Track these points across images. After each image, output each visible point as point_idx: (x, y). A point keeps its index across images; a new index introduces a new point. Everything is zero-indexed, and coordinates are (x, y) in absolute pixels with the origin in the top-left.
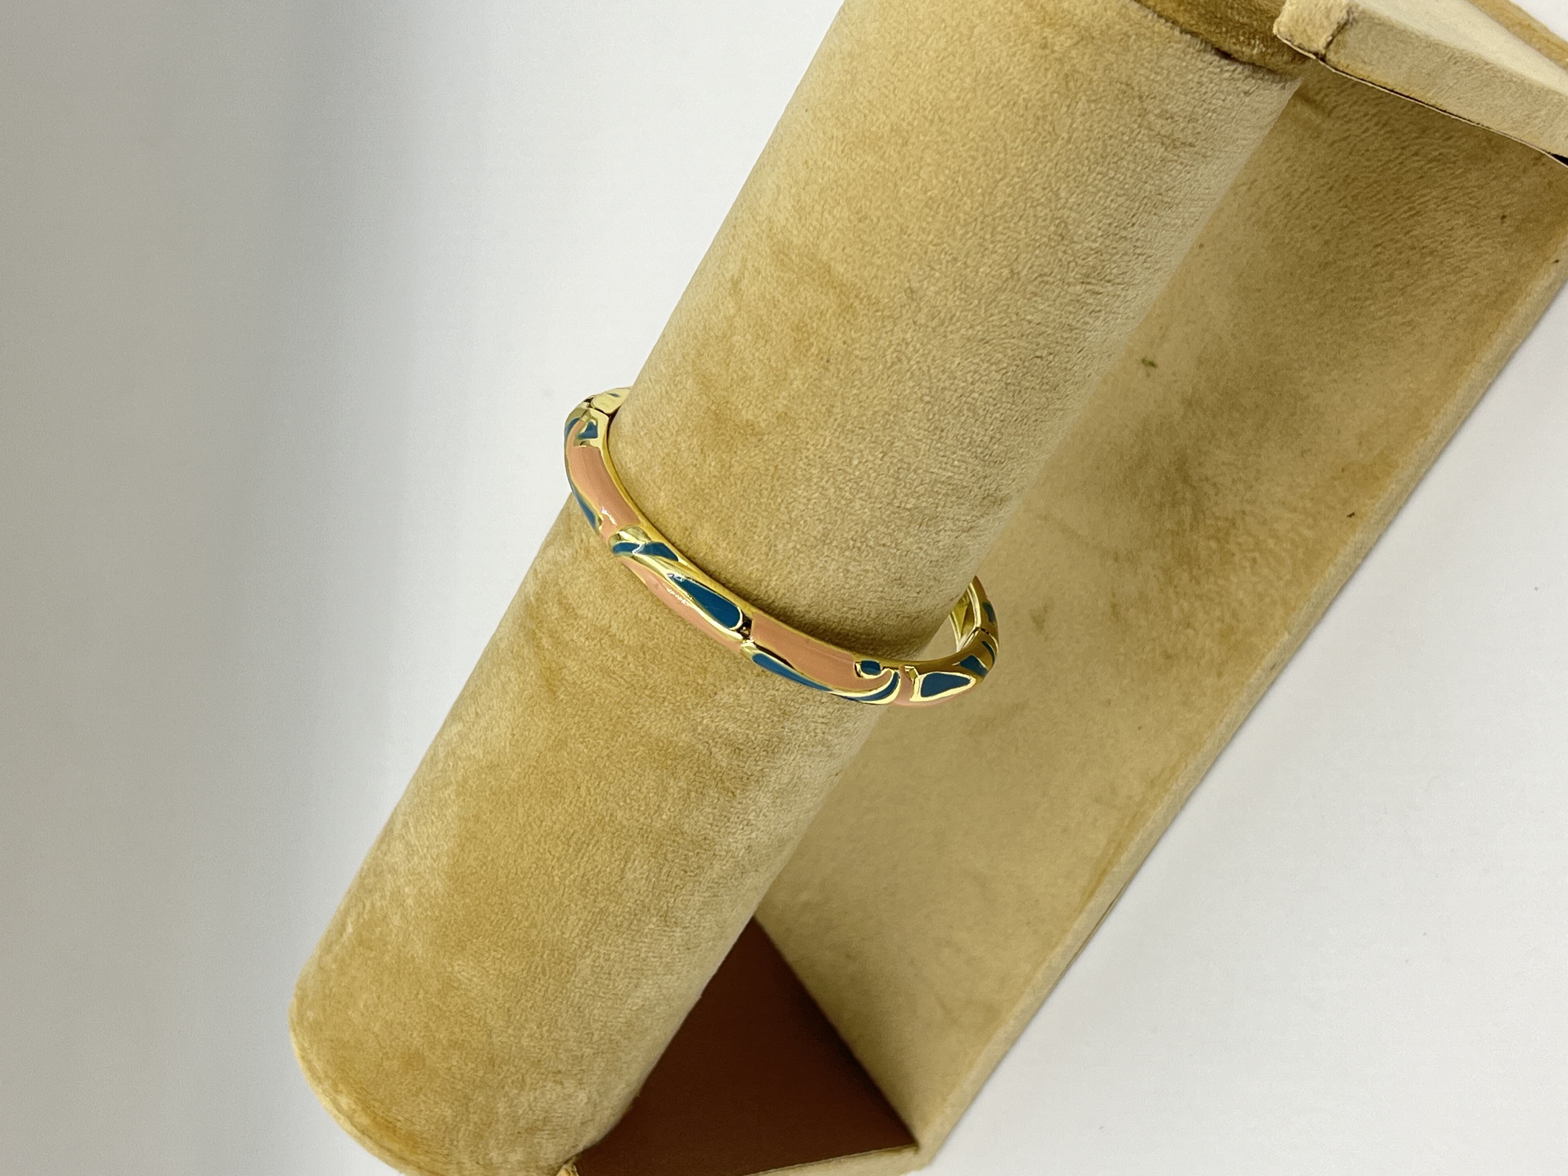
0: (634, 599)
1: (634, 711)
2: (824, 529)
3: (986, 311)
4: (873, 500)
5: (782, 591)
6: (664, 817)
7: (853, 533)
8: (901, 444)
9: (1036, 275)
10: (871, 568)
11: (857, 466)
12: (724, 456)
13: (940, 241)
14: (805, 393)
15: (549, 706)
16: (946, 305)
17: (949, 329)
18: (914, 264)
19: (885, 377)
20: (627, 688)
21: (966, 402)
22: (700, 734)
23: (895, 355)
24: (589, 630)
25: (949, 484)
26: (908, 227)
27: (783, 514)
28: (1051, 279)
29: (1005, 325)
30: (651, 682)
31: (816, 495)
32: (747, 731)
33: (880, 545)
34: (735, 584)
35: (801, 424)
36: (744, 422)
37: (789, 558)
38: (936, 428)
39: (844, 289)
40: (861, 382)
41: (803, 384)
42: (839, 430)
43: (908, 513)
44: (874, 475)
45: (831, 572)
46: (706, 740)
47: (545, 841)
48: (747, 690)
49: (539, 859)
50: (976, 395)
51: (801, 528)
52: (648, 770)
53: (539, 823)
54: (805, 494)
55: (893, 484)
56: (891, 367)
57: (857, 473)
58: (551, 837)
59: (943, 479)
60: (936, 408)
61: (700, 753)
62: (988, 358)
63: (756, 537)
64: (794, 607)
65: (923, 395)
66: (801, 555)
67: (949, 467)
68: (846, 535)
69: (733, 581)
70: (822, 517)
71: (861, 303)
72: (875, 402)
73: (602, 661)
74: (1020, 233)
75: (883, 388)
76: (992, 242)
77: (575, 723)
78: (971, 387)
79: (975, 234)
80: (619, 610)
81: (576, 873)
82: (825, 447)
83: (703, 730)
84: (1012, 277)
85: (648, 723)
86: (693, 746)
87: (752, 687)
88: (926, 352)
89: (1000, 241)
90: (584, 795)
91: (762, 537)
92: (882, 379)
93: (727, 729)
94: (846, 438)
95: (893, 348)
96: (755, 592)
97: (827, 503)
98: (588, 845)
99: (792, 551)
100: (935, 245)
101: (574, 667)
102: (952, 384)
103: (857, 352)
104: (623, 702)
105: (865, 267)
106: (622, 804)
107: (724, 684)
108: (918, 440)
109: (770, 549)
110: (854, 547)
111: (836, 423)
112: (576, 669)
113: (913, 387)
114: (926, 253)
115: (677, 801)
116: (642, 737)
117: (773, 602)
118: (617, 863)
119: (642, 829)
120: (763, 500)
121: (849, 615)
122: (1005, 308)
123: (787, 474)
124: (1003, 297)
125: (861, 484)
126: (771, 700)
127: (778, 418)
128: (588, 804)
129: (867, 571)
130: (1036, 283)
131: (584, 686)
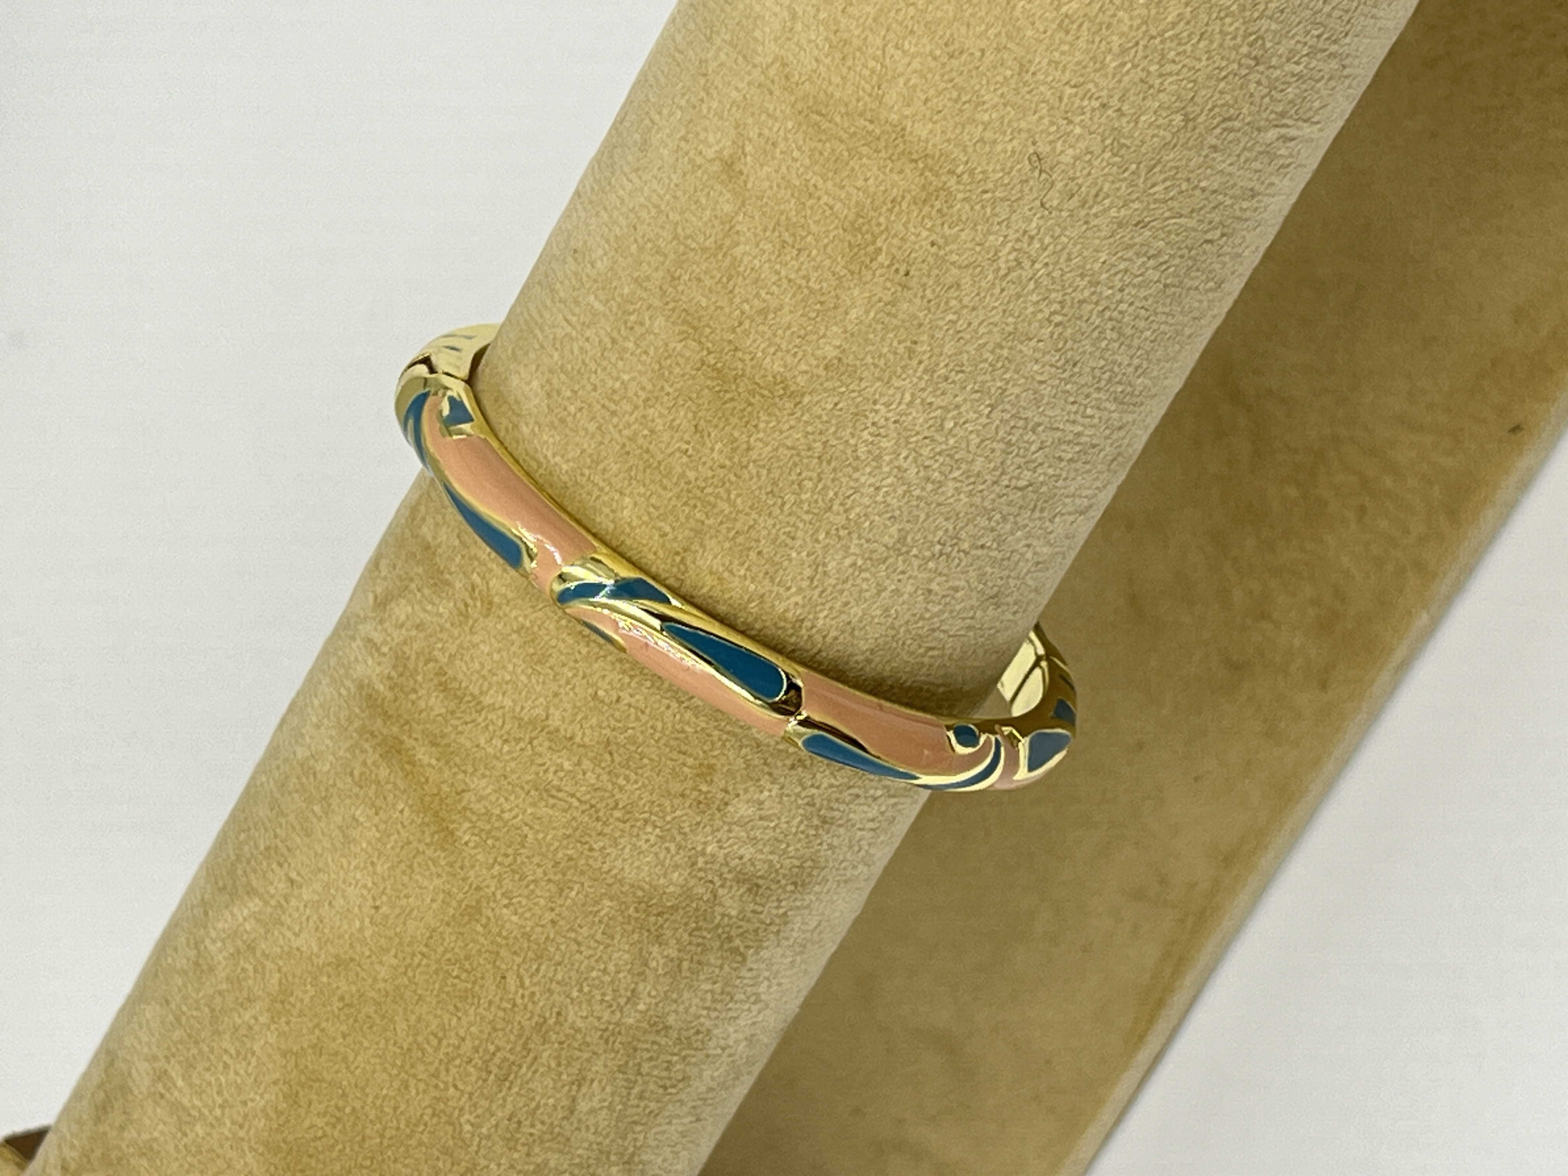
0: (588, 671)
1: (595, 846)
2: (900, 531)
3: (1146, 179)
4: (972, 480)
5: (834, 633)
6: (641, 1007)
7: (941, 533)
8: (1017, 390)
9: (1219, 119)
10: (962, 583)
11: (951, 430)
12: (736, 434)
13: (1082, 80)
14: (870, 326)
15: (443, 855)
16: (1089, 174)
17: (1094, 210)
18: (1041, 118)
19: (997, 291)
20: (583, 812)
21: (1110, 319)
22: (700, 870)
23: (1012, 257)
24: (507, 727)
25: (1078, 444)
26: (1030, 62)
27: (838, 514)
28: (1237, 124)
29: (1172, 198)
30: (623, 799)
31: (889, 481)
32: (771, 857)
33: (977, 548)
34: (760, 630)
35: (865, 374)
36: (770, 378)
37: (846, 581)
38: (1067, 361)
39: (930, 161)
40: (961, 301)
41: (867, 312)
42: (926, 377)
43: (1019, 494)
44: (978, 440)
45: (906, 596)
46: (710, 877)
47: (447, 1070)
48: (774, 793)
49: (438, 1099)
50: (1123, 307)
51: (865, 534)
52: (618, 937)
53: (435, 1042)
54: (872, 480)
55: (1004, 451)
56: (1006, 275)
57: (951, 442)
58: (458, 1062)
59: (1070, 437)
60: (1069, 331)
61: (701, 899)
62: (1145, 249)
63: (794, 555)
64: (851, 655)
65: (1052, 314)
66: (863, 575)
67: (1079, 417)
68: (930, 537)
69: (758, 626)
70: (898, 513)
71: (958, 183)
72: (982, 330)
73: (537, 774)
74: (1200, 60)
75: (994, 308)
76: (1161, 75)
77: (493, 877)
78: (1118, 296)
79: (1135, 66)
80: (562, 691)
81: (500, 1114)
82: (903, 407)
83: (706, 863)
84: (1185, 127)
85: (619, 863)
86: (690, 889)
87: (782, 788)
88: (1059, 247)
89: (1170, 74)
90: (513, 989)
91: (804, 554)
92: (992, 295)
93: (741, 858)
94: (935, 391)
95: (1010, 245)
96: (793, 639)
97: (905, 492)
98: (520, 1066)
99: (850, 570)
100: (1075, 86)
101: (484, 789)
102: (1093, 293)
103: (954, 258)
104: (578, 834)
105: (963, 126)
106: (575, 994)
107: (740, 788)
108: (1041, 382)
109: (816, 570)
110: (941, 554)
111: (922, 367)
112: (489, 791)
113: (1038, 302)
114: (1061, 99)
115: (661, 979)
116: (610, 885)
117: (820, 651)
118: (566, 1088)
119: (606, 1030)
120: (804, 497)
121: (926, 660)
122: (1172, 173)
123: (844, 452)
124: (1172, 156)
125: (957, 457)
126: (808, 804)
127: (826, 368)
128: (519, 1001)
129: (956, 589)
130: (1218, 131)
131: (506, 816)
